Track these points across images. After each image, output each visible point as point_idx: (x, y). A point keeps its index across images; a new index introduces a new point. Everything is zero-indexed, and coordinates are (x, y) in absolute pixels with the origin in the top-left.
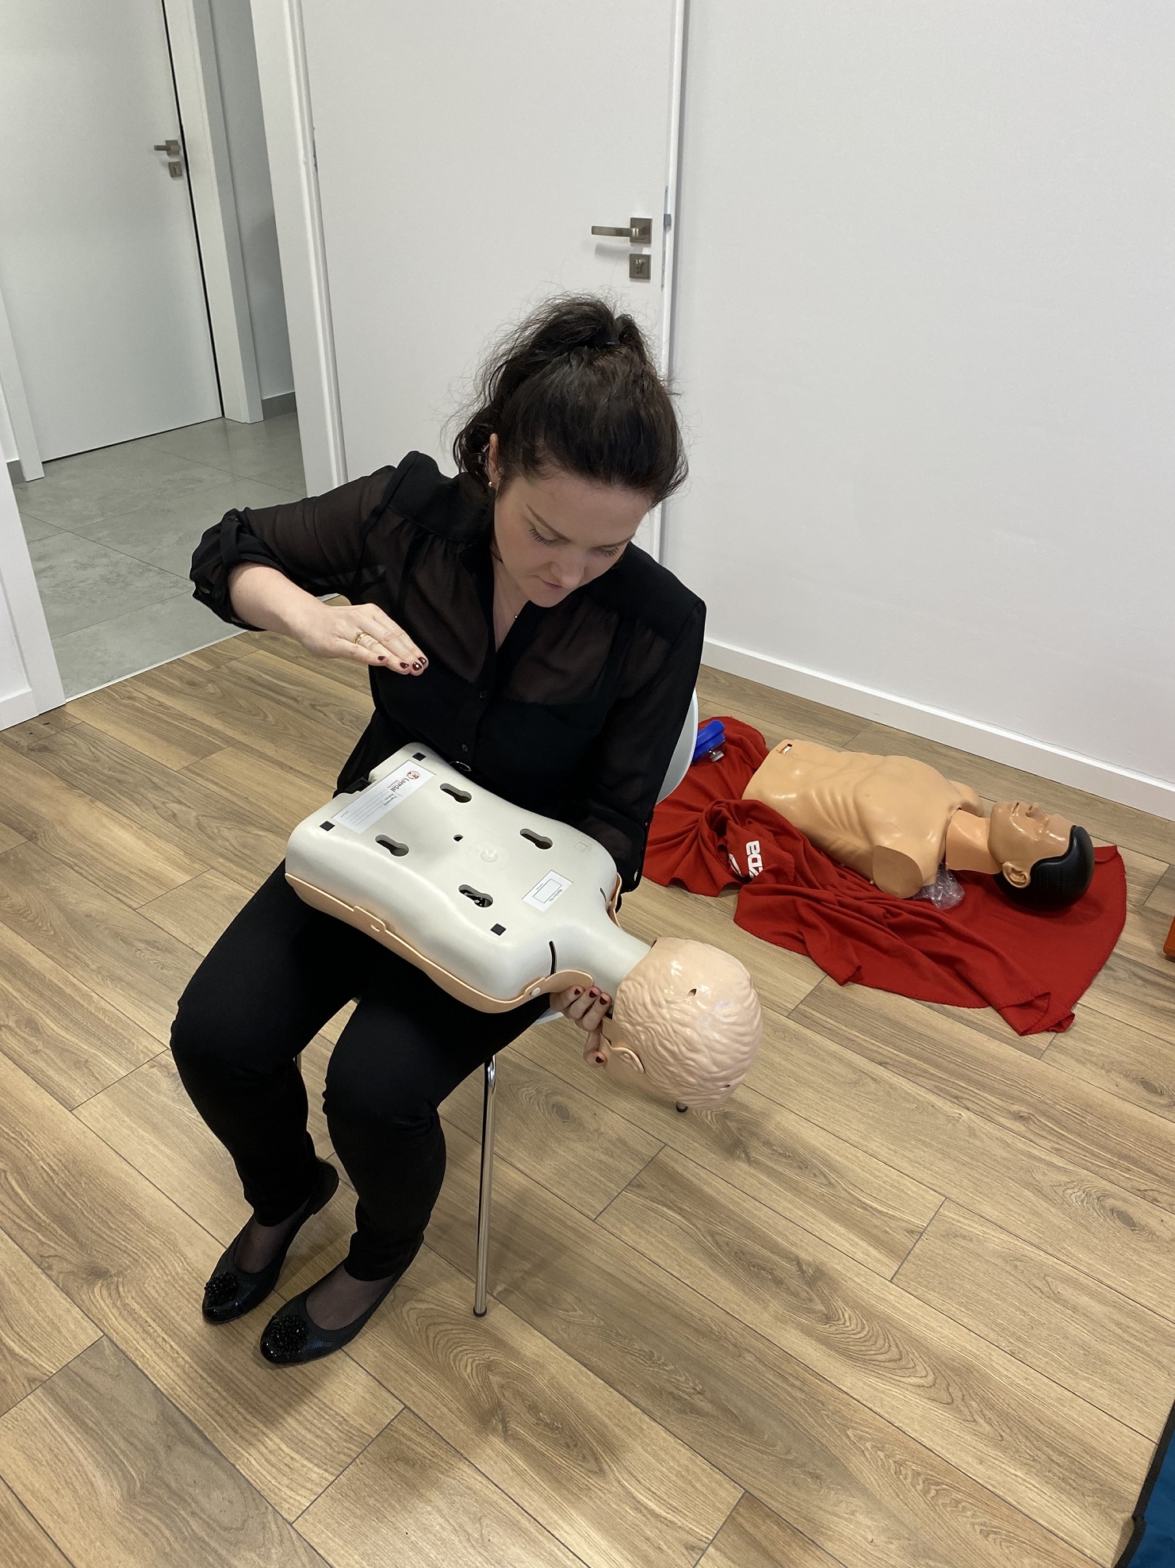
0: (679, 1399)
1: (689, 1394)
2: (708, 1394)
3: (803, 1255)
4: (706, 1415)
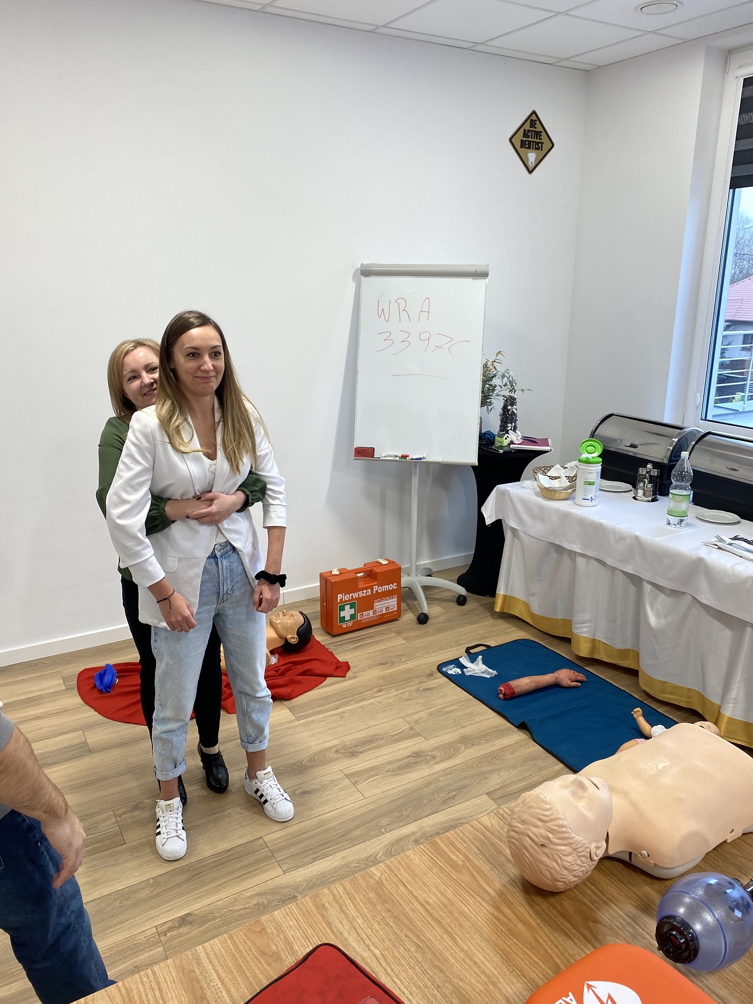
0: (449, 798)
1: (448, 796)
2: (450, 792)
3: (408, 754)
4: (457, 794)
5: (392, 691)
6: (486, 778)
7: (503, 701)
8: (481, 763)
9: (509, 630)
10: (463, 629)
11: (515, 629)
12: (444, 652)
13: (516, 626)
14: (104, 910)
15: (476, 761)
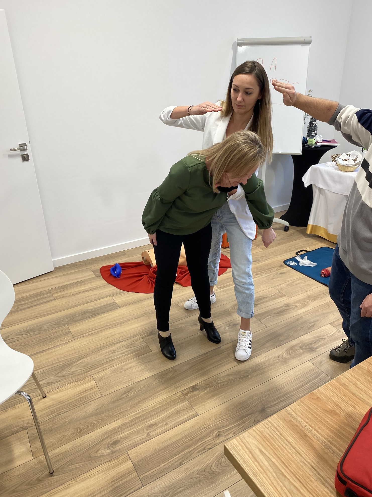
5: (263, 274)
6: (327, 316)
7: (324, 278)
8: (322, 309)
9: (315, 243)
10: (291, 243)
11: (318, 242)
12: (285, 254)
13: (318, 241)
14: (152, 384)
15: (319, 308)
